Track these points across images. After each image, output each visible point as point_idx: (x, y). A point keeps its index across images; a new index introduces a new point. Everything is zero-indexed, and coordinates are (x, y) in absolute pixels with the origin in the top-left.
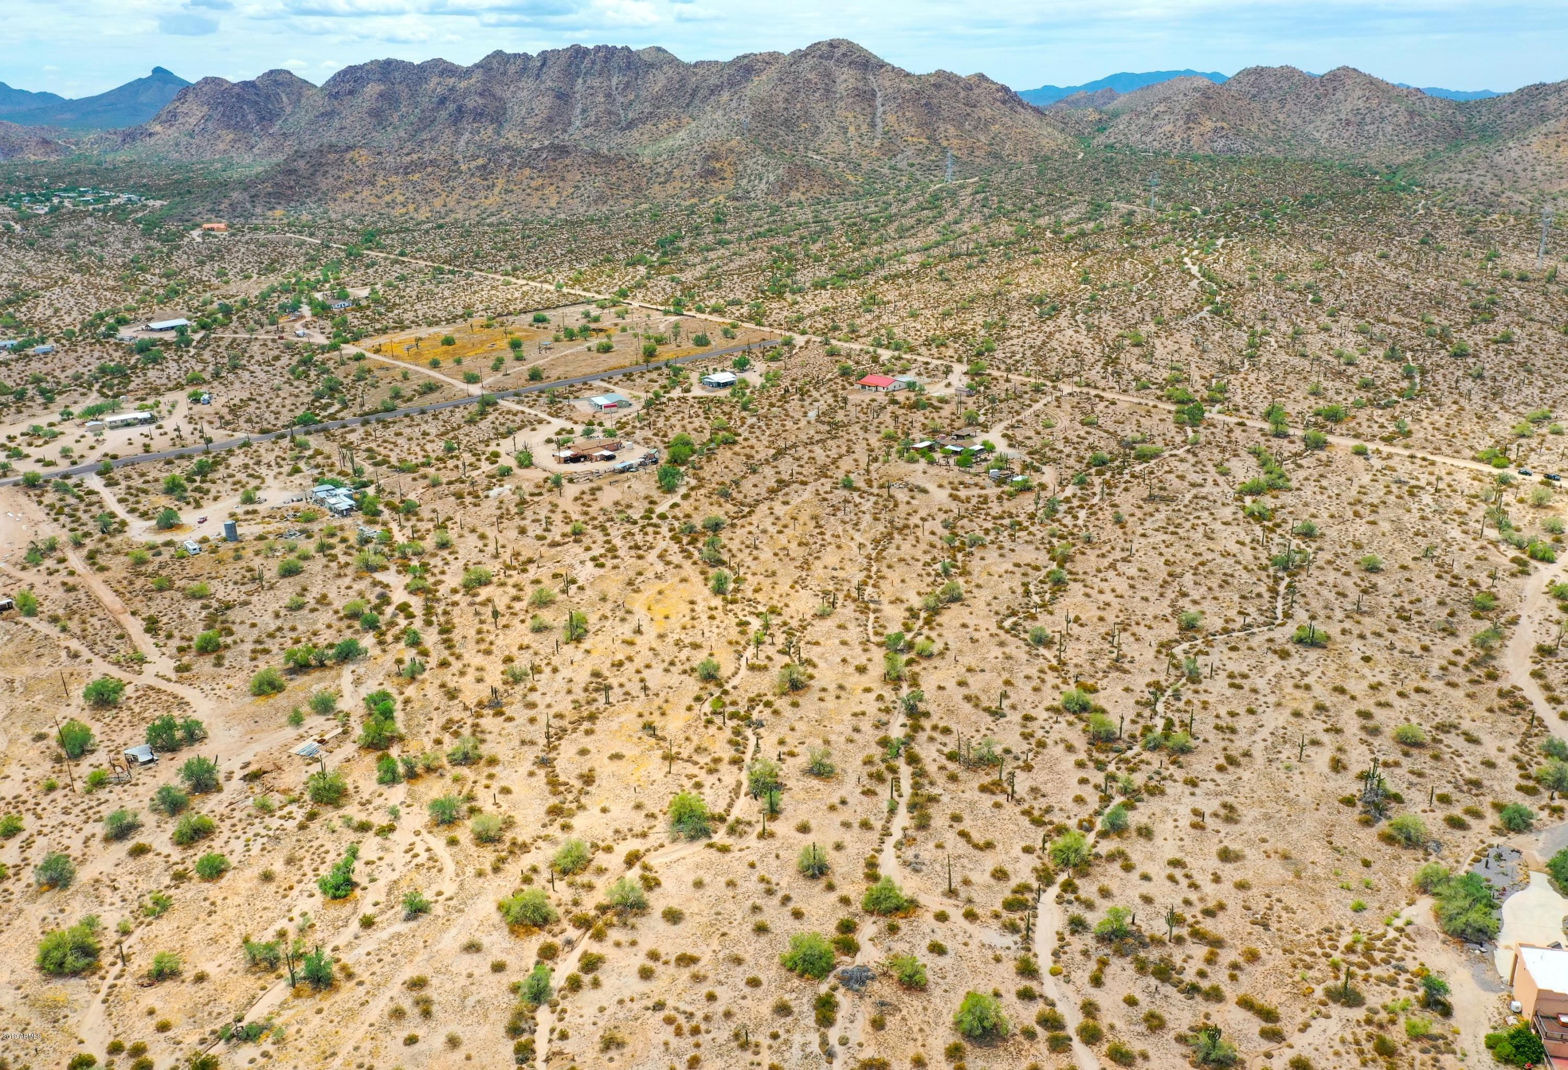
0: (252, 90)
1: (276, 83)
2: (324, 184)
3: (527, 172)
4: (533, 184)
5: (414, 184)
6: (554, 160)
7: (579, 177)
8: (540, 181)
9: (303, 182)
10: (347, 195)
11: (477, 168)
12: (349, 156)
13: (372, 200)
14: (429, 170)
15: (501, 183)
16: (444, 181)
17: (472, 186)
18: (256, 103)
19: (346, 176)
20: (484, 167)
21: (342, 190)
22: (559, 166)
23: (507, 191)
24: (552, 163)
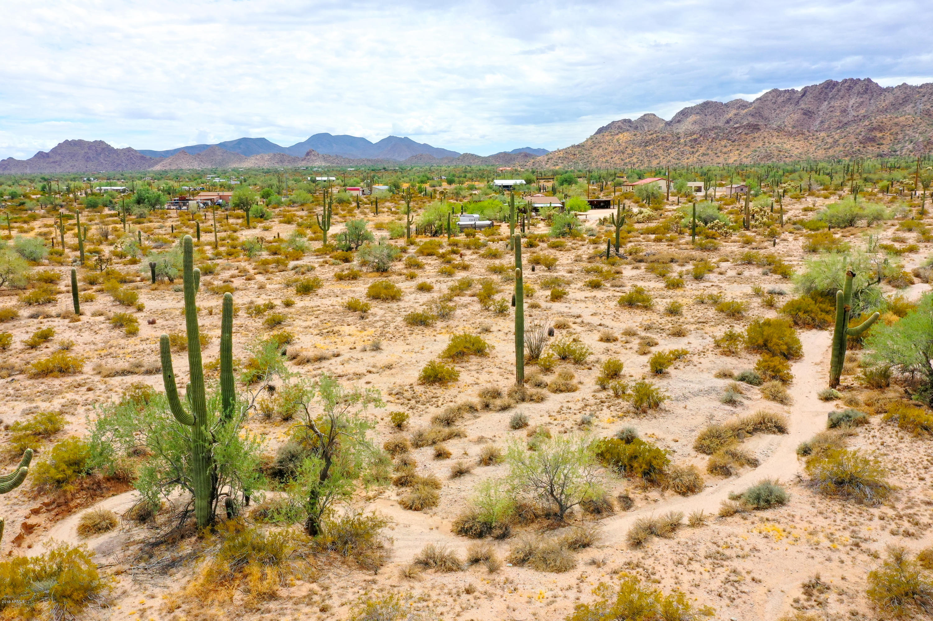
0: (627, 124)
1: (644, 120)
3: (724, 142)
4: (725, 150)
5: (647, 151)
6: (746, 134)
7: (760, 145)
8: (731, 148)
9: (584, 152)
10: (604, 160)
11: (691, 141)
12: (617, 137)
13: (618, 162)
14: (660, 143)
15: (702, 150)
16: (666, 149)
17: (683, 153)
19: (610, 149)
20: (695, 140)
21: (604, 156)
22: (749, 138)
23: (704, 155)
24: (743, 137)
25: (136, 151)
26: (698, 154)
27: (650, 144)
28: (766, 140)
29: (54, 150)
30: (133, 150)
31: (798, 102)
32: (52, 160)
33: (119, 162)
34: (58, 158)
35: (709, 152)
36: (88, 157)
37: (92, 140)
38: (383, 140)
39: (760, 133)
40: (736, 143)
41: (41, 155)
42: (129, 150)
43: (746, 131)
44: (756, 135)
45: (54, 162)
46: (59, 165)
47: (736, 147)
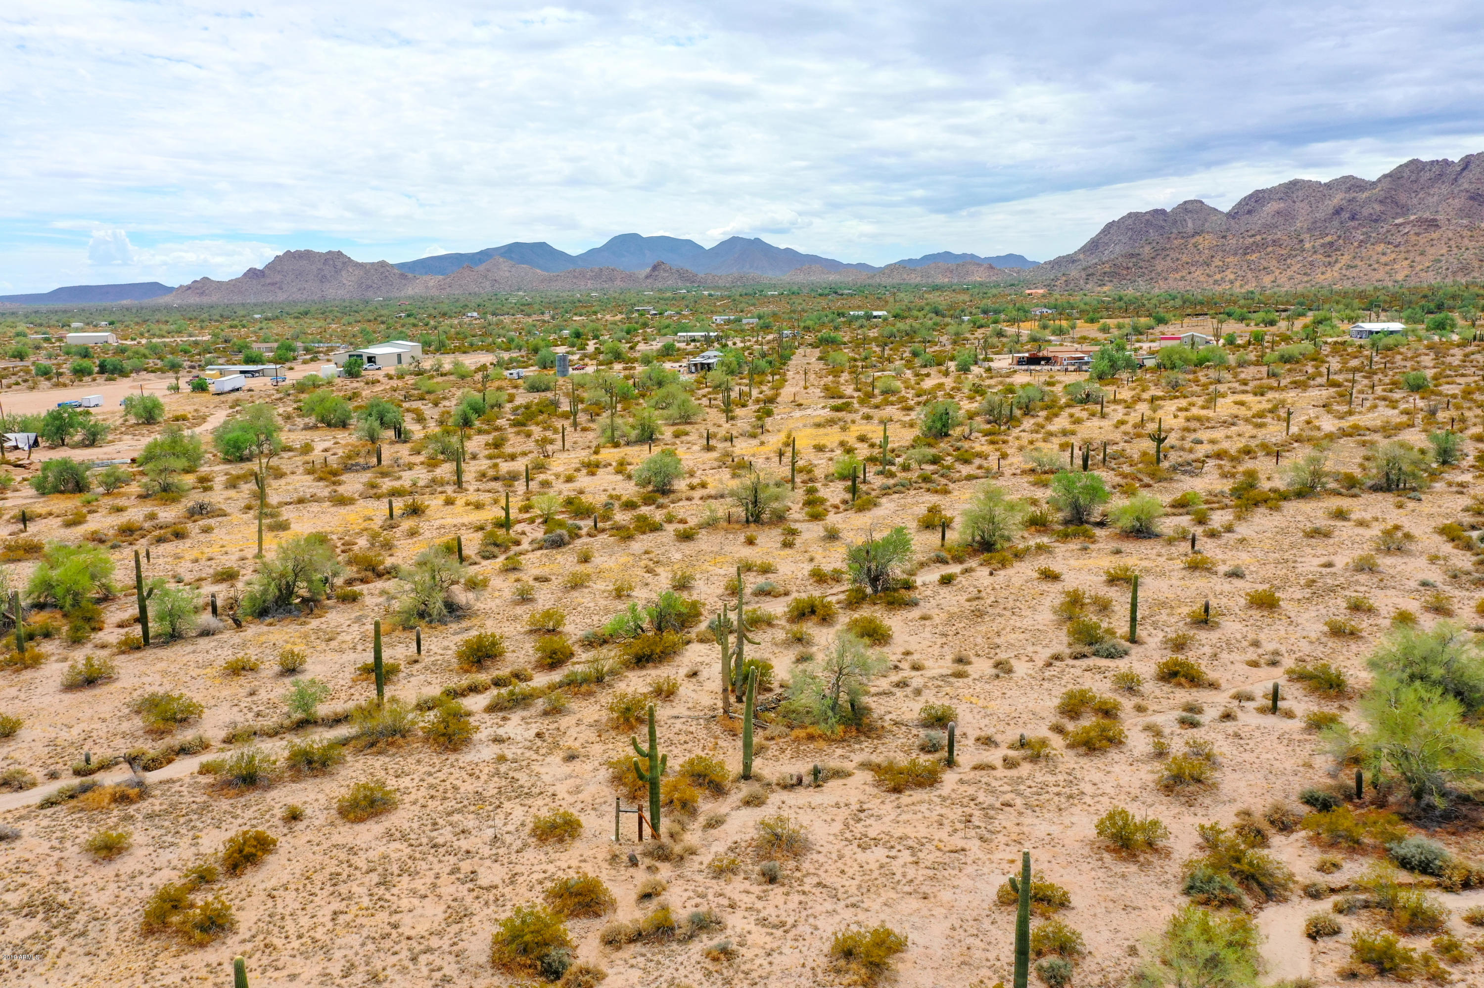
0: (1161, 217)
1: (1186, 211)
2: (1160, 265)
3: (1381, 247)
4: (1383, 259)
5: (1249, 263)
6: (1418, 234)
7: (1444, 251)
8: (1393, 256)
9: (1142, 264)
10: (1178, 276)
11: (1323, 245)
12: (1193, 241)
13: (1202, 279)
14: (1270, 249)
15: (1345, 259)
16: (1282, 259)
17: (1312, 264)
18: (1162, 227)
19: (1184, 258)
20: (1331, 244)
21: (1176, 270)
22: (1422, 240)
23: (1349, 267)
24: (1413, 238)
25: (392, 266)
26: (1338, 266)
27: (1253, 251)
28: (1452, 243)
29: (270, 266)
30: (387, 265)
31: (1456, 180)
32: (268, 281)
33: (369, 282)
34: (278, 278)
35: (1357, 262)
36: (324, 277)
37: (324, 250)
38: (723, 244)
39: (1441, 231)
40: (1402, 248)
41: (252, 274)
42: (383, 264)
43: (1416, 230)
44: (1434, 236)
45: (273, 284)
46: (281, 288)
47: (1403, 255)
